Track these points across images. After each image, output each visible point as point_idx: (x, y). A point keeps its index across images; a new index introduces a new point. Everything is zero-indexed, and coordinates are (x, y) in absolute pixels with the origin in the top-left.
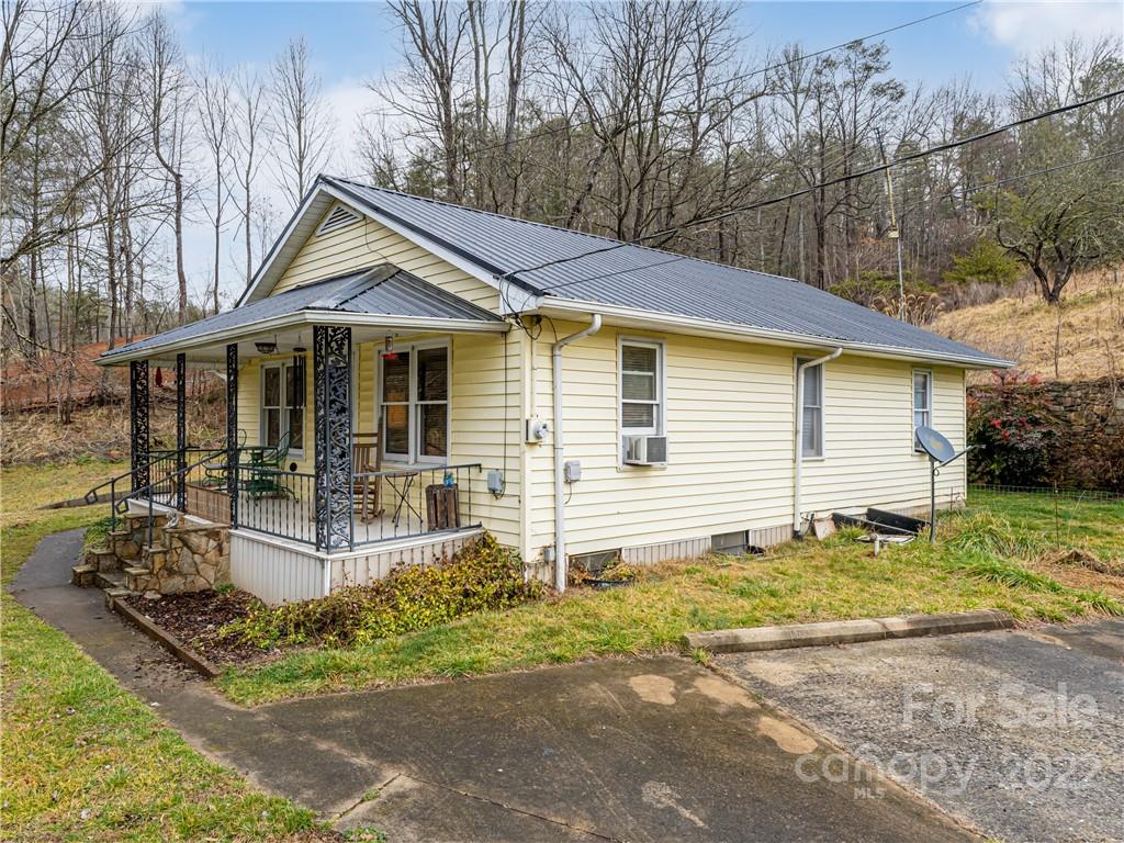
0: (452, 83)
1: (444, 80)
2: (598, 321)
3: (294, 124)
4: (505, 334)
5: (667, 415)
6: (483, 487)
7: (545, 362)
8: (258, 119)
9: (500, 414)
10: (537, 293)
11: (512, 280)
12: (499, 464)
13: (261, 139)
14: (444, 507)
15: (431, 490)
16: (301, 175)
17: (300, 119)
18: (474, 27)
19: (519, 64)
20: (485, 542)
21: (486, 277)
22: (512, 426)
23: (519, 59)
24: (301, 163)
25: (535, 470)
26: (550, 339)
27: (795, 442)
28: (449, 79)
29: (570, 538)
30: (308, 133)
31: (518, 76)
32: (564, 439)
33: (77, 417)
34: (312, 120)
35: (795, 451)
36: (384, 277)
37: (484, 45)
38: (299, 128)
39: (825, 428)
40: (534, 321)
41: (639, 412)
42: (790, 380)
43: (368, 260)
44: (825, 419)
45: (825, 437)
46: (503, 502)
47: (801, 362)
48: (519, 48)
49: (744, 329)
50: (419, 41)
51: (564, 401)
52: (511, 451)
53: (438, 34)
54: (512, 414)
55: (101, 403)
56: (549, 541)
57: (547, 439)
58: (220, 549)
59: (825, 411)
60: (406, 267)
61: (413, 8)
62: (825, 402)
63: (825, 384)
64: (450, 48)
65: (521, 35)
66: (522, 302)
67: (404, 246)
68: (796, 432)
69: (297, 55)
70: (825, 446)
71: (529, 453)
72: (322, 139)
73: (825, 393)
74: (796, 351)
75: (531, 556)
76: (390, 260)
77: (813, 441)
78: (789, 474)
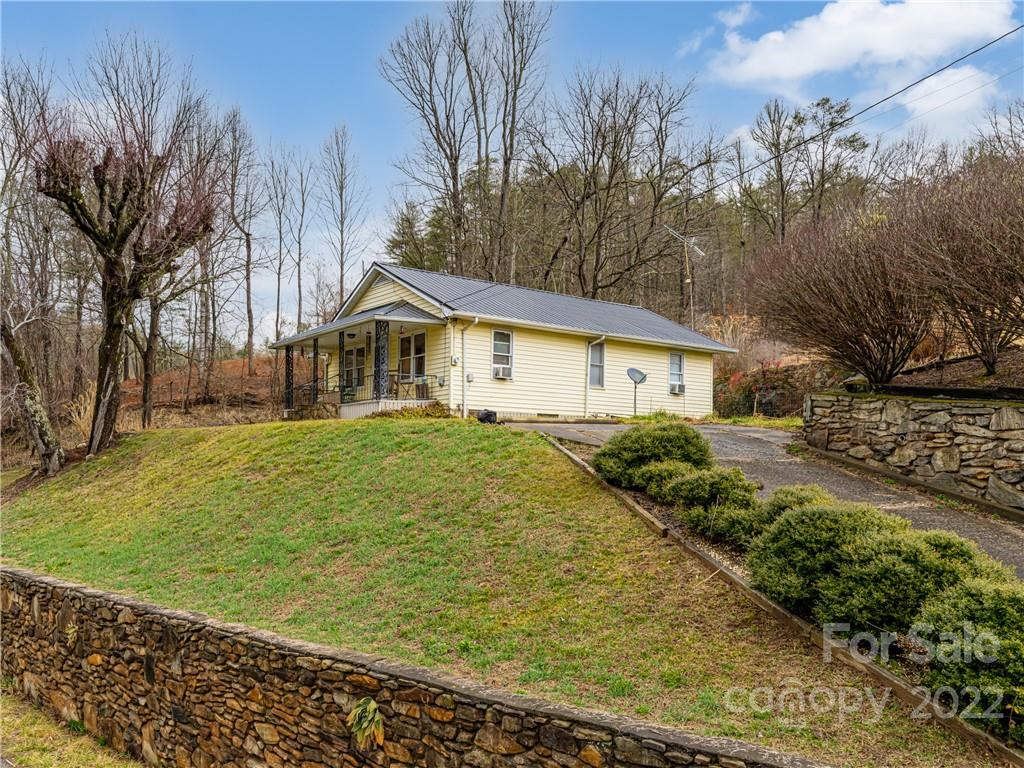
0: (460, 161)
1: (454, 160)
2: (477, 320)
3: (337, 193)
4: (445, 325)
5: (514, 361)
6: (437, 385)
7: (459, 336)
8: (308, 189)
9: (443, 356)
10: (453, 309)
11: (445, 305)
12: (442, 375)
13: (311, 203)
14: (423, 392)
15: (417, 386)
16: (342, 232)
17: (342, 188)
18: (477, 116)
19: (511, 145)
20: (438, 404)
21: (437, 304)
22: (447, 360)
23: (512, 140)
24: (342, 223)
25: (455, 376)
26: (462, 328)
27: (586, 379)
28: (456, 159)
29: (469, 402)
30: (348, 199)
31: (511, 153)
32: (466, 365)
33: (194, 411)
34: (351, 188)
35: (586, 383)
36: (402, 305)
37: (485, 128)
38: (341, 195)
39: (605, 375)
40: (455, 320)
41: (502, 358)
42: (584, 351)
43: (395, 299)
44: (605, 371)
45: (605, 379)
46: (444, 388)
47: (589, 343)
48: (512, 131)
49: (548, 325)
50: (434, 130)
51: (466, 351)
52: (447, 369)
53: (448, 124)
54: (447, 355)
55: (205, 402)
56: (461, 402)
57: (459, 364)
58: (336, 411)
59: (605, 367)
60: (410, 301)
61: (430, 104)
62: (606, 362)
63: (606, 354)
64: (458, 135)
65: (513, 122)
66: (448, 313)
67: (409, 293)
68: (587, 375)
69: (340, 139)
70: (605, 383)
71: (453, 369)
72: (358, 204)
73: (606, 358)
74: (588, 337)
75: (453, 406)
76: (405, 299)
77: (599, 381)
78: (584, 393)
